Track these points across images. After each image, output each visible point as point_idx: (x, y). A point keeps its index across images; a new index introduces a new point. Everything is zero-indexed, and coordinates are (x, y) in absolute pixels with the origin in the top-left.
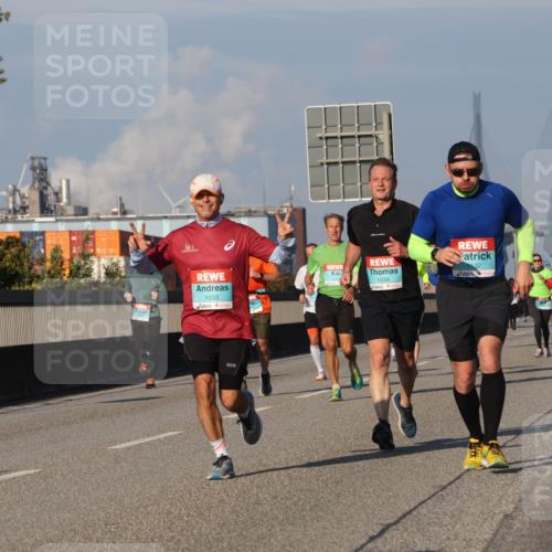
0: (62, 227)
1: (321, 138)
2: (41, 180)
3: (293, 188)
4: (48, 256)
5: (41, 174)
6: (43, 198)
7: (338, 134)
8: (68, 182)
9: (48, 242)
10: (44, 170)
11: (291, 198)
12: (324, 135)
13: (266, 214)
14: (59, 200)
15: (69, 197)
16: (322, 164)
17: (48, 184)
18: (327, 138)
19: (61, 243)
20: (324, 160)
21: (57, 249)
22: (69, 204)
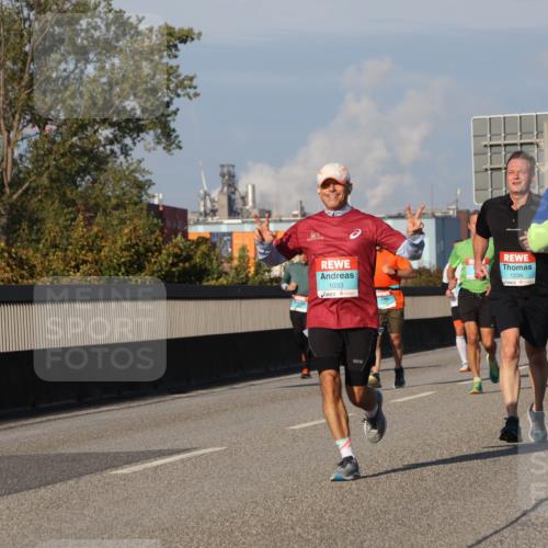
0: (248, 228)
1: (486, 146)
2: (229, 186)
3: (459, 192)
4: (236, 255)
5: (230, 180)
6: (231, 202)
7: (502, 142)
8: (253, 187)
9: (235, 241)
10: (232, 176)
11: (457, 201)
12: (488, 142)
13: (433, 216)
14: (245, 204)
15: (254, 201)
16: (486, 170)
17: (236, 189)
18: (491, 146)
19: (247, 242)
20: (488, 166)
21: (244, 249)
22: (254, 206)
